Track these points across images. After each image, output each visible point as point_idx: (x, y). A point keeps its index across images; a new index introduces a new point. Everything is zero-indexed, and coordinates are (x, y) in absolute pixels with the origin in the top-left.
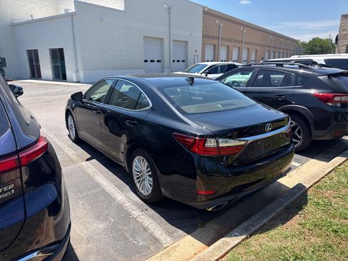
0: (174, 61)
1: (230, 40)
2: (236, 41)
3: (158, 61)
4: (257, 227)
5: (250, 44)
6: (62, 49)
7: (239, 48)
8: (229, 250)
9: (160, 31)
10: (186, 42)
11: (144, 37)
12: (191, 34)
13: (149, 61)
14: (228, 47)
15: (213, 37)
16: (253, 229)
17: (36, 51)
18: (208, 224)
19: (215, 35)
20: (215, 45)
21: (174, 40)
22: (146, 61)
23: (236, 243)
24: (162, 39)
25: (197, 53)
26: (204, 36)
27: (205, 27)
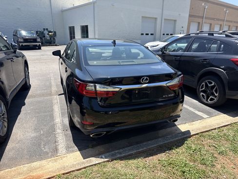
0: (164, 34)
1: (213, 19)
2: (218, 20)
3: (151, 34)
4: (123, 155)
5: (231, 22)
6: (87, 26)
7: (221, 25)
8: (88, 167)
9: (154, 12)
10: (175, 21)
11: (142, 17)
12: (179, 15)
13: (145, 34)
14: (211, 24)
15: (199, 17)
16: (119, 156)
17: (73, 27)
18: (99, 147)
19: (200, 15)
20: (199, 23)
21: (165, 19)
22: (142, 34)
23: (97, 162)
24: (156, 18)
25: (182, 29)
26: (190, 16)
27: (192, 8)
